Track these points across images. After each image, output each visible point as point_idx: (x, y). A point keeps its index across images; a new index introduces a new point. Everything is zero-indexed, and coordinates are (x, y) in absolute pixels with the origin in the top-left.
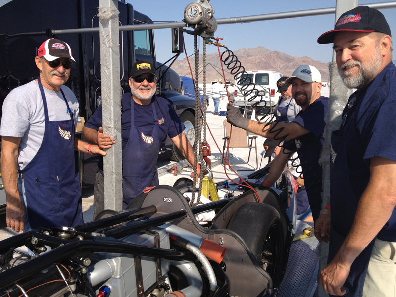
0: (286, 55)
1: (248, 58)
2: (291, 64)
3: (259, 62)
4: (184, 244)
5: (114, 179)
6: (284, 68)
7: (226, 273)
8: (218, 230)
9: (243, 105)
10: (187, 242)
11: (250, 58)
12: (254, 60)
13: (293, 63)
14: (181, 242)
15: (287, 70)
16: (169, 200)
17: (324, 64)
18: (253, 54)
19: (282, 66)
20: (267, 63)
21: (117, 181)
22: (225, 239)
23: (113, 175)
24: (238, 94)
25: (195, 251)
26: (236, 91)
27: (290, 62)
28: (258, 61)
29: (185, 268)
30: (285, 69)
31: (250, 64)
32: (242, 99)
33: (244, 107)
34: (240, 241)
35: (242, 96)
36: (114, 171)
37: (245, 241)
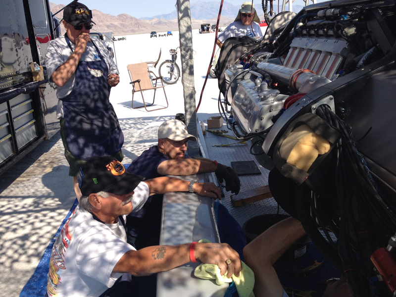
17: (114, 16)
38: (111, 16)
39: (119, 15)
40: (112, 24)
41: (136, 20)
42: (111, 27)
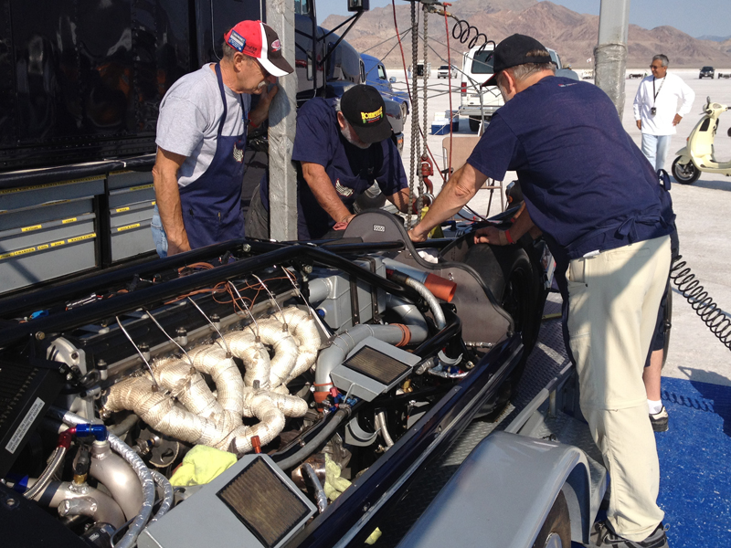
0: (568, 10)
1: (489, 15)
2: (578, 29)
3: (512, 24)
4: (403, 278)
5: (286, 214)
6: (563, 38)
7: (457, 314)
8: (447, 263)
9: (479, 113)
10: (408, 277)
11: (492, 16)
12: (501, 20)
13: (583, 27)
14: (399, 277)
15: (570, 42)
16: (381, 229)
17: (645, 30)
18: (500, 7)
19: (558, 34)
20: (529, 26)
21: (290, 217)
22: (456, 274)
23: (284, 208)
24: (468, 91)
25: (418, 286)
26: (464, 84)
27: (576, 26)
28: (510, 22)
29: (403, 309)
30: (566, 40)
31: (492, 28)
32: (476, 101)
33: (480, 117)
34: (475, 276)
35: (476, 96)
36: (286, 202)
37: (481, 275)
38: (640, 29)
39: (656, 29)
40: (638, 45)
41: (691, 39)
42: (635, 50)
